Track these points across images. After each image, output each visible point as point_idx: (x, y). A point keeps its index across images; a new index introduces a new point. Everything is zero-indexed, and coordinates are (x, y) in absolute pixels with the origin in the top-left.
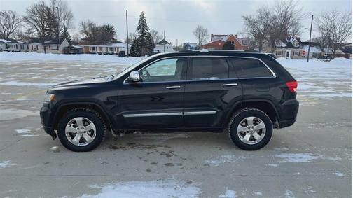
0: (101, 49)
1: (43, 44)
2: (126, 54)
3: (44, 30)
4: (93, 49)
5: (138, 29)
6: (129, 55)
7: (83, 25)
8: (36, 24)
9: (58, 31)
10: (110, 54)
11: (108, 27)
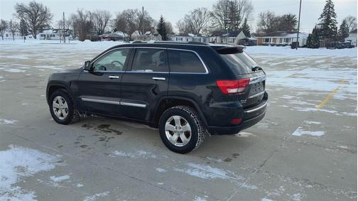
0: (275, 40)
1: (221, 37)
2: (301, 45)
3: (226, 24)
4: (267, 40)
5: (322, 16)
6: (304, 46)
7: (262, 16)
8: (219, 18)
9: (238, 24)
10: (284, 46)
11: (289, 16)
